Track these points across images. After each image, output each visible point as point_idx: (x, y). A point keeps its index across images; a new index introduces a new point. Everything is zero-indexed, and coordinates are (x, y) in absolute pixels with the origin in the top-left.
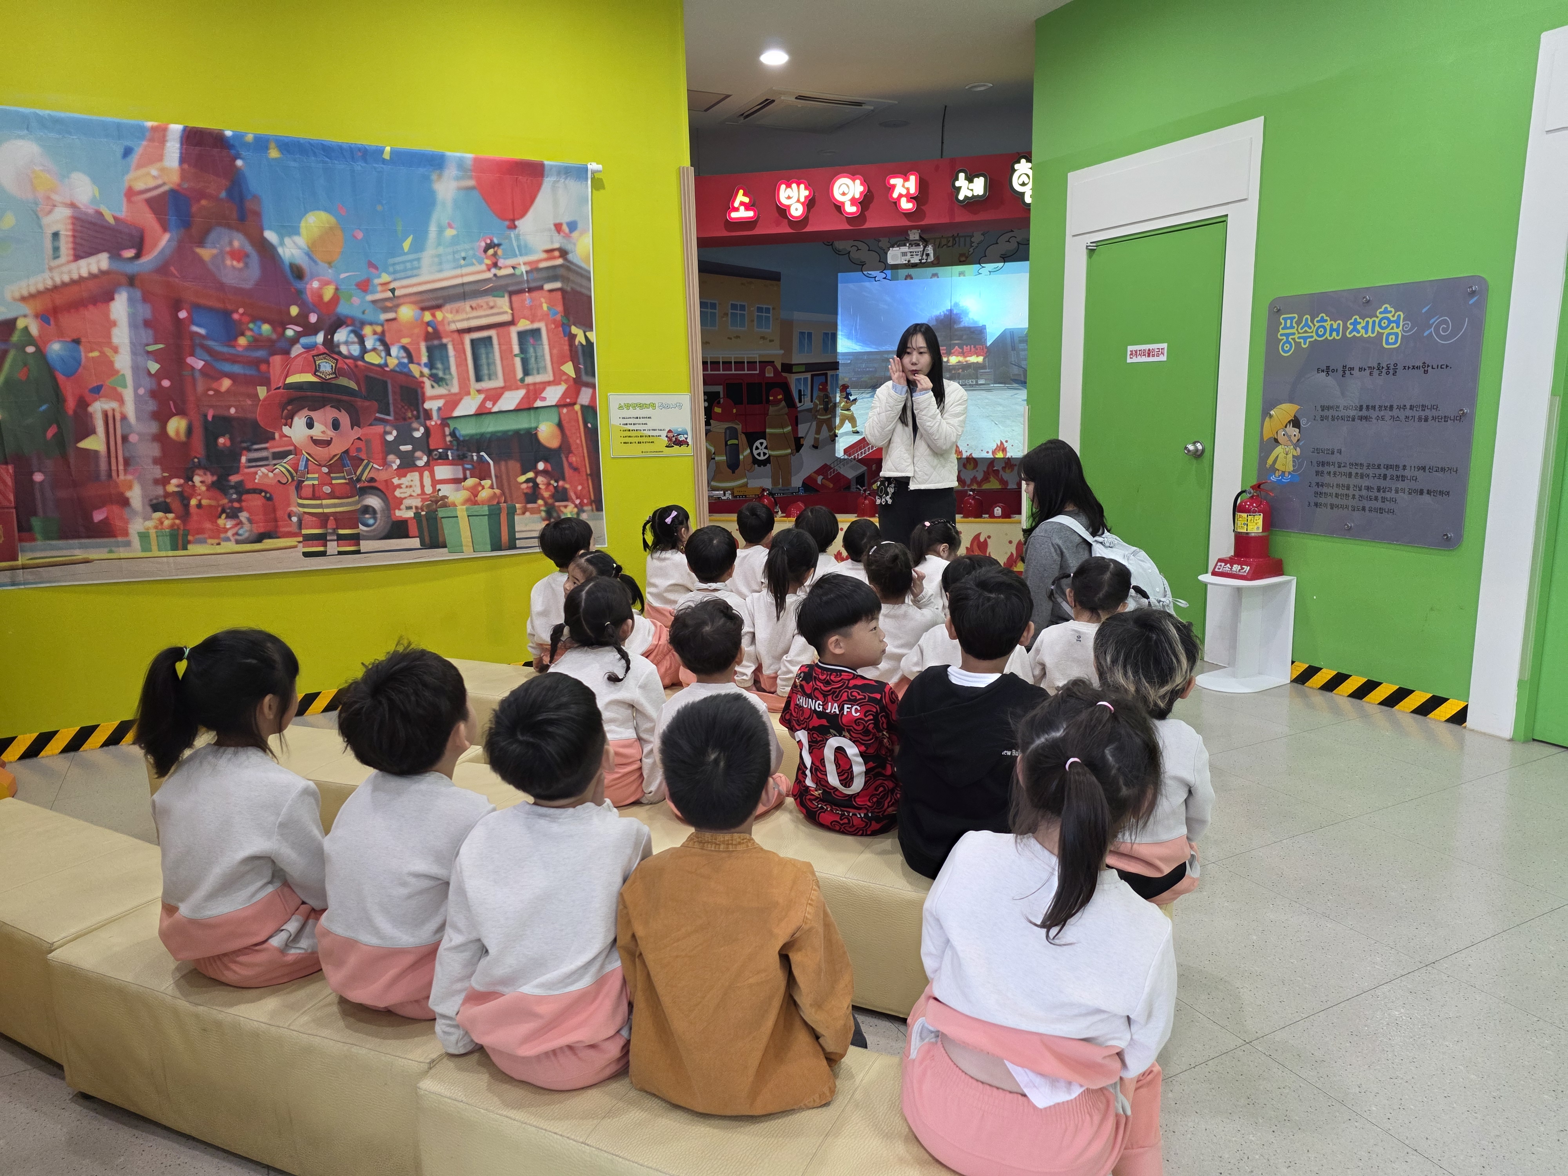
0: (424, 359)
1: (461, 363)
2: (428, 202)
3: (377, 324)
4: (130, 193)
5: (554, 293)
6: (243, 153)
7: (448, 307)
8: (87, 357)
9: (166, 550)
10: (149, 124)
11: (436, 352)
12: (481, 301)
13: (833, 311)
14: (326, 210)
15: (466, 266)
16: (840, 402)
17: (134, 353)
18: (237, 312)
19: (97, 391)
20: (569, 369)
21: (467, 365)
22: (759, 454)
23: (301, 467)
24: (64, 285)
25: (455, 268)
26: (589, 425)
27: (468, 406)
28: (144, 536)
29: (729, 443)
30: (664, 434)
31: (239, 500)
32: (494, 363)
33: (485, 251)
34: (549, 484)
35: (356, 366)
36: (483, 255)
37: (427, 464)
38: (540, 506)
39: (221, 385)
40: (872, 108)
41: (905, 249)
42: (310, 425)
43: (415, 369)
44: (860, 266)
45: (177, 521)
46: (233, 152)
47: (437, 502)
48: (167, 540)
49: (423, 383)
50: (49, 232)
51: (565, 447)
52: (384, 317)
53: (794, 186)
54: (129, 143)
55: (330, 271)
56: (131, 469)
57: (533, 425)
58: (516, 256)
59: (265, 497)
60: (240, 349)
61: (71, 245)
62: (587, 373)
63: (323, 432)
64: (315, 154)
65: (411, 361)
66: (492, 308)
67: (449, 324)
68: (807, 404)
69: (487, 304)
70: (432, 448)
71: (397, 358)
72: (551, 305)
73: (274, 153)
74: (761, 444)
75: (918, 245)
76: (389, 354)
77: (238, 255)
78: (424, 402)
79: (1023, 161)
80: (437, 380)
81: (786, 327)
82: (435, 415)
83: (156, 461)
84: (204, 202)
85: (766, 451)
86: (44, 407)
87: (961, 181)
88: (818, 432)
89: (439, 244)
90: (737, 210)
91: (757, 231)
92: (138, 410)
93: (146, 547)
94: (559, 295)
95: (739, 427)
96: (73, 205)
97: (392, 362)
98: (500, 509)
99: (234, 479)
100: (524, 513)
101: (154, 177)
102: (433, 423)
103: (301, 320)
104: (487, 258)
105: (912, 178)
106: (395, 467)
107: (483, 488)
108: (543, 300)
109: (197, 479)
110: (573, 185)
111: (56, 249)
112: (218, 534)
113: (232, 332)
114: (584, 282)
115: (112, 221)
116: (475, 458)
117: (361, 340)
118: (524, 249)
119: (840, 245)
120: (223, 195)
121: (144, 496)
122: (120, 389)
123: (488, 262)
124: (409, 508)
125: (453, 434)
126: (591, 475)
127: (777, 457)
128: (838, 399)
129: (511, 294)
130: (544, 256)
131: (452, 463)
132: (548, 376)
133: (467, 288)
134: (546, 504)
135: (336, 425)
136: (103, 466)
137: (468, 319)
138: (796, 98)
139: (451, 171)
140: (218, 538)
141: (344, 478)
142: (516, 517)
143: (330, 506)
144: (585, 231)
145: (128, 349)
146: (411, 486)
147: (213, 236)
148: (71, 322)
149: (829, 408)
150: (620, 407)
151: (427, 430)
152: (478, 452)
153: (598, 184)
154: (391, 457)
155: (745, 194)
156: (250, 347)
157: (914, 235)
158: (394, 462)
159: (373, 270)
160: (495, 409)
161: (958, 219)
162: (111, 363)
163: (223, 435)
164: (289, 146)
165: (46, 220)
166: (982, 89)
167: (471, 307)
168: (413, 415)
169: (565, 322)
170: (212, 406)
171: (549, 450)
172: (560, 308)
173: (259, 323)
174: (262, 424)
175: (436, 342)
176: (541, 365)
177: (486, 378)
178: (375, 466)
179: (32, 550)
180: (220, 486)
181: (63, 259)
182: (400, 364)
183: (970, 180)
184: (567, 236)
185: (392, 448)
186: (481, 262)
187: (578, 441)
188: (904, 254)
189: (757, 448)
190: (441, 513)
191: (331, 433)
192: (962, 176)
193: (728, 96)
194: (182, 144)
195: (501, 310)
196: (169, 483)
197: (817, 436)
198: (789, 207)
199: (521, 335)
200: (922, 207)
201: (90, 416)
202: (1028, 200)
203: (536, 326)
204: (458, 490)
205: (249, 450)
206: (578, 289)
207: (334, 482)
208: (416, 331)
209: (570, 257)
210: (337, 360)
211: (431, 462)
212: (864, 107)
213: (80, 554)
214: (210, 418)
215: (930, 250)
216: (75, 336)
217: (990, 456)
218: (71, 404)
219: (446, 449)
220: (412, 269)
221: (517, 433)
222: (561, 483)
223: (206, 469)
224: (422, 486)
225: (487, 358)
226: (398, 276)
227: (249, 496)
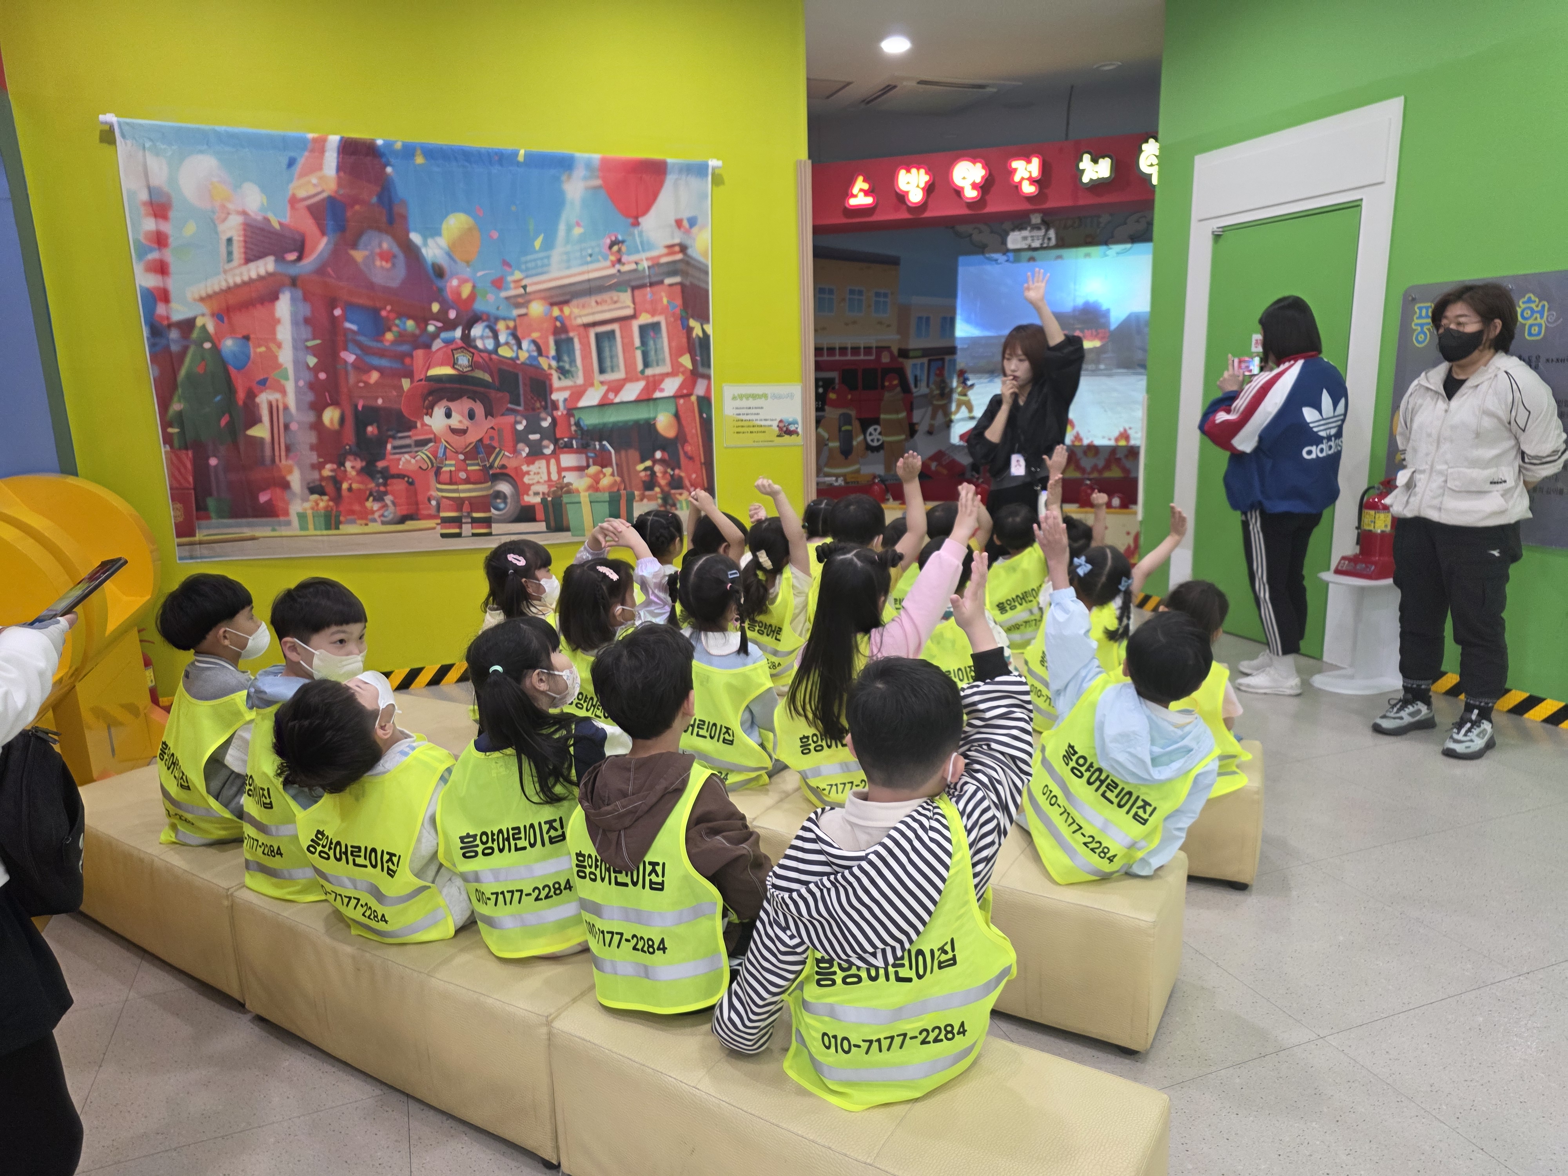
0: (552, 352)
1: (586, 356)
2: (557, 202)
3: (510, 319)
4: (294, 201)
5: (674, 287)
6: (392, 160)
7: (575, 302)
8: (255, 352)
9: (321, 529)
10: (310, 136)
11: (563, 346)
12: (606, 296)
13: (952, 294)
14: (466, 212)
15: (591, 262)
16: (957, 387)
17: (295, 348)
18: (385, 308)
19: (263, 383)
20: (686, 361)
21: (591, 358)
22: (872, 441)
23: (440, 454)
24: (237, 286)
25: (582, 265)
26: (705, 415)
27: (591, 398)
28: (302, 517)
29: (843, 428)
30: (775, 424)
31: (385, 484)
32: (617, 356)
33: (611, 247)
34: (665, 473)
35: (491, 359)
36: (608, 252)
37: (554, 452)
38: (657, 493)
39: (370, 377)
40: (995, 90)
41: (1025, 233)
42: (448, 415)
43: (544, 362)
44: (980, 249)
45: (331, 503)
46: (384, 160)
47: (562, 488)
48: (322, 519)
49: (551, 375)
50: (224, 238)
51: (681, 437)
52: (516, 312)
53: (914, 170)
54: (292, 154)
55: (468, 269)
56: (291, 454)
57: (652, 415)
58: (638, 252)
59: (408, 482)
60: (387, 344)
61: (242, 250)
62: (703, 365)
63: (460, 422)
64: (456, 159)
65: (540, 353)
66: (615, 302)
67: (575, 318)
68: (923, 389)
69: (611, 298)
70: (558, 436)
71: (528, 351)
72: (671, 298)
73: (420, 160)
74: (875, 430)
75: (1039, 229)
76: (520, 347)
77: (386, 256)
78: (551, 393)
79: (1151, 141)
80: (564, 372)
81: (904, 312)
82: (561, 405)
83: (312, 448)
84: (357, 207)
85: (880, 437)
86: (218, 398)
87: (1086, 163)
88: (933, 417)
89: (568, 241)
90: (855, 196)
91: (875, 218)
92: (298, 401)
93: (304, 527)
94: (679, 288)
95: (853, 413)
96: (244, 213)
97: (523, 356)
98: (620, 496)
99: (381, 465)
100: (642, 500)
101: (315, 185)
102: (559, 413)
103: (441, 316)
104: (612, 254)
105: (1035, 161)
106: (524, 454)
107: (605, 475)
108: (663, 294)
109: (348, 465)
110: (694, 182)
111: (230, 254)
112: (365, 516)
113: (380, 327)
114: (702, 276)
115: (277, 226)
116: (598, 447)
117: (495, 335)
118: (646, 246)
119: (961, 228)
120: (374, 200)
121: (303, 479)
122: (283, 382)
123: (613, 258)
124: (536, 494)
125: (577, 424)
126: (705, 463)
127: (890, 443)
128: (955, 384)
129: (634, 289)
130: (665, 251)
131: (577, 451)
132: (667, 368)
133: (593, 284)
134: (662, 491)
135: (471, 415)
136: (268, 452)
137: (593, 314)
138: (918, 83)
139: (579, 172)
140: (366, 519)
141: (478, 465)
142: (635, 504)
143: (466, 491)
144: (704, 226)
145: (291, 345)
146: (538, 473)
147: (364, 239)
148: (242, 321)
149: (945, 394)
150: (734, 398)
151: (554, 420)
152: (600, 441)
153: (718, 180)
154: (521, 446)
155: (865, 181)
156: (395, 342)
157: (1036, 219)
158: (524, 450)
159: (507, 269)
160: (617, 400)
161: (1081, 202)
162: (276, 357)
163: (371, 424)
164: (433, 153)
165: (221, 227)
166: (1111, 67)
167: (597, 302)
168: (541, 406)
169: (684, 314)
170: (361, 397)
171: (666, 439)
172: (679, 302)
173: (404, 319)
174: (405, 414)
175: (563, 336)
176: (661, 357)
177: (609, 369)
178: (507, 453)
179: (208, 528)
180: (368, 471)
181: (235, 263)
182: (530, 357)
183: (1095, 161)
184: (687, 232)
185: (520, 437)
186: (605, 258)
187: (694, 431)
188: (1025, 238)
189: (871, 434)
190: (565, 499)
191: (466, 423)
192: (1087, 157)
193: (849, 84)
194: (339, 153)
195: (624, 305)
196: (324, 467)
197: (933, 422)
198: (907, 193)
199: (643, 329)
200: (1046, 191)
201: (256, 406)
202: (1155, 181)
203: (656, 319)
204: (581, 477)
205: (394, 437)
206: (696, 282)
207: (469, 468)
208: (545, 325)
209: (690, 251)
210: (473, 354)
211: (558, 451)
212: (988, 90)
213: (248, 532)
214: (360, 408)
215: (1052, 233)
216: (245, 333)
217: (1112, 443)
218: (241, 395)
219: (571, 439)
220: (542, 266)
221: (637, 423)
222: (677, 471)
223: (356, 455)
224: (549, 473)
225: (611, 350)
226: (530, 273)
227: (395, 481)
